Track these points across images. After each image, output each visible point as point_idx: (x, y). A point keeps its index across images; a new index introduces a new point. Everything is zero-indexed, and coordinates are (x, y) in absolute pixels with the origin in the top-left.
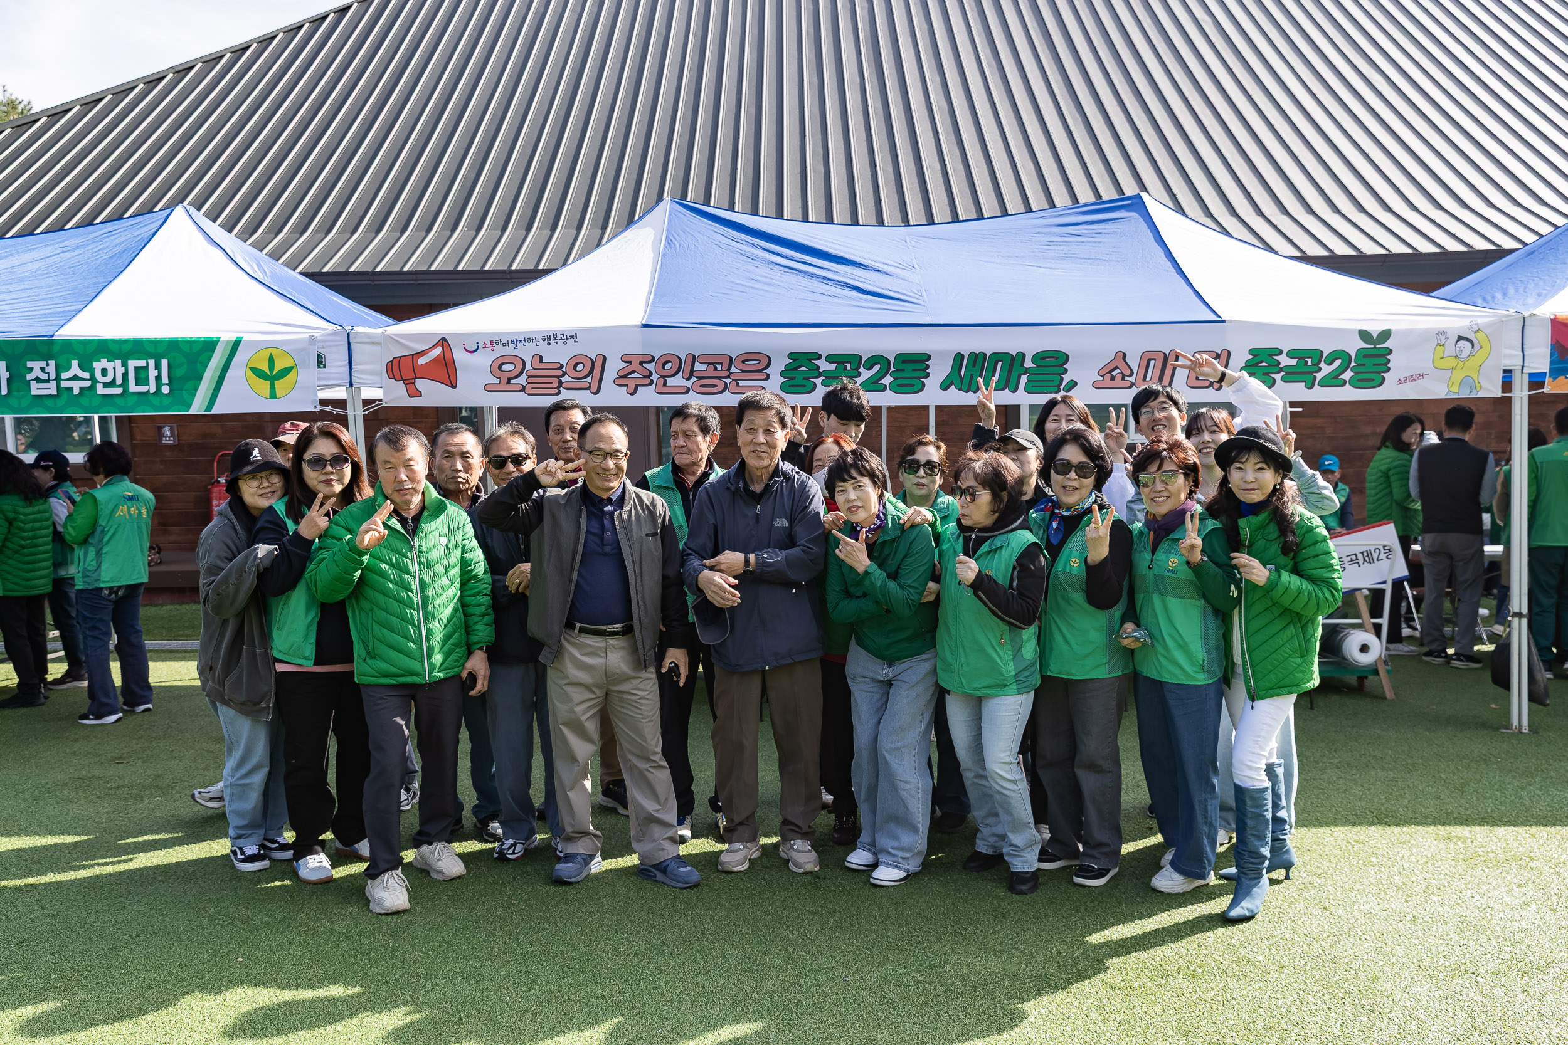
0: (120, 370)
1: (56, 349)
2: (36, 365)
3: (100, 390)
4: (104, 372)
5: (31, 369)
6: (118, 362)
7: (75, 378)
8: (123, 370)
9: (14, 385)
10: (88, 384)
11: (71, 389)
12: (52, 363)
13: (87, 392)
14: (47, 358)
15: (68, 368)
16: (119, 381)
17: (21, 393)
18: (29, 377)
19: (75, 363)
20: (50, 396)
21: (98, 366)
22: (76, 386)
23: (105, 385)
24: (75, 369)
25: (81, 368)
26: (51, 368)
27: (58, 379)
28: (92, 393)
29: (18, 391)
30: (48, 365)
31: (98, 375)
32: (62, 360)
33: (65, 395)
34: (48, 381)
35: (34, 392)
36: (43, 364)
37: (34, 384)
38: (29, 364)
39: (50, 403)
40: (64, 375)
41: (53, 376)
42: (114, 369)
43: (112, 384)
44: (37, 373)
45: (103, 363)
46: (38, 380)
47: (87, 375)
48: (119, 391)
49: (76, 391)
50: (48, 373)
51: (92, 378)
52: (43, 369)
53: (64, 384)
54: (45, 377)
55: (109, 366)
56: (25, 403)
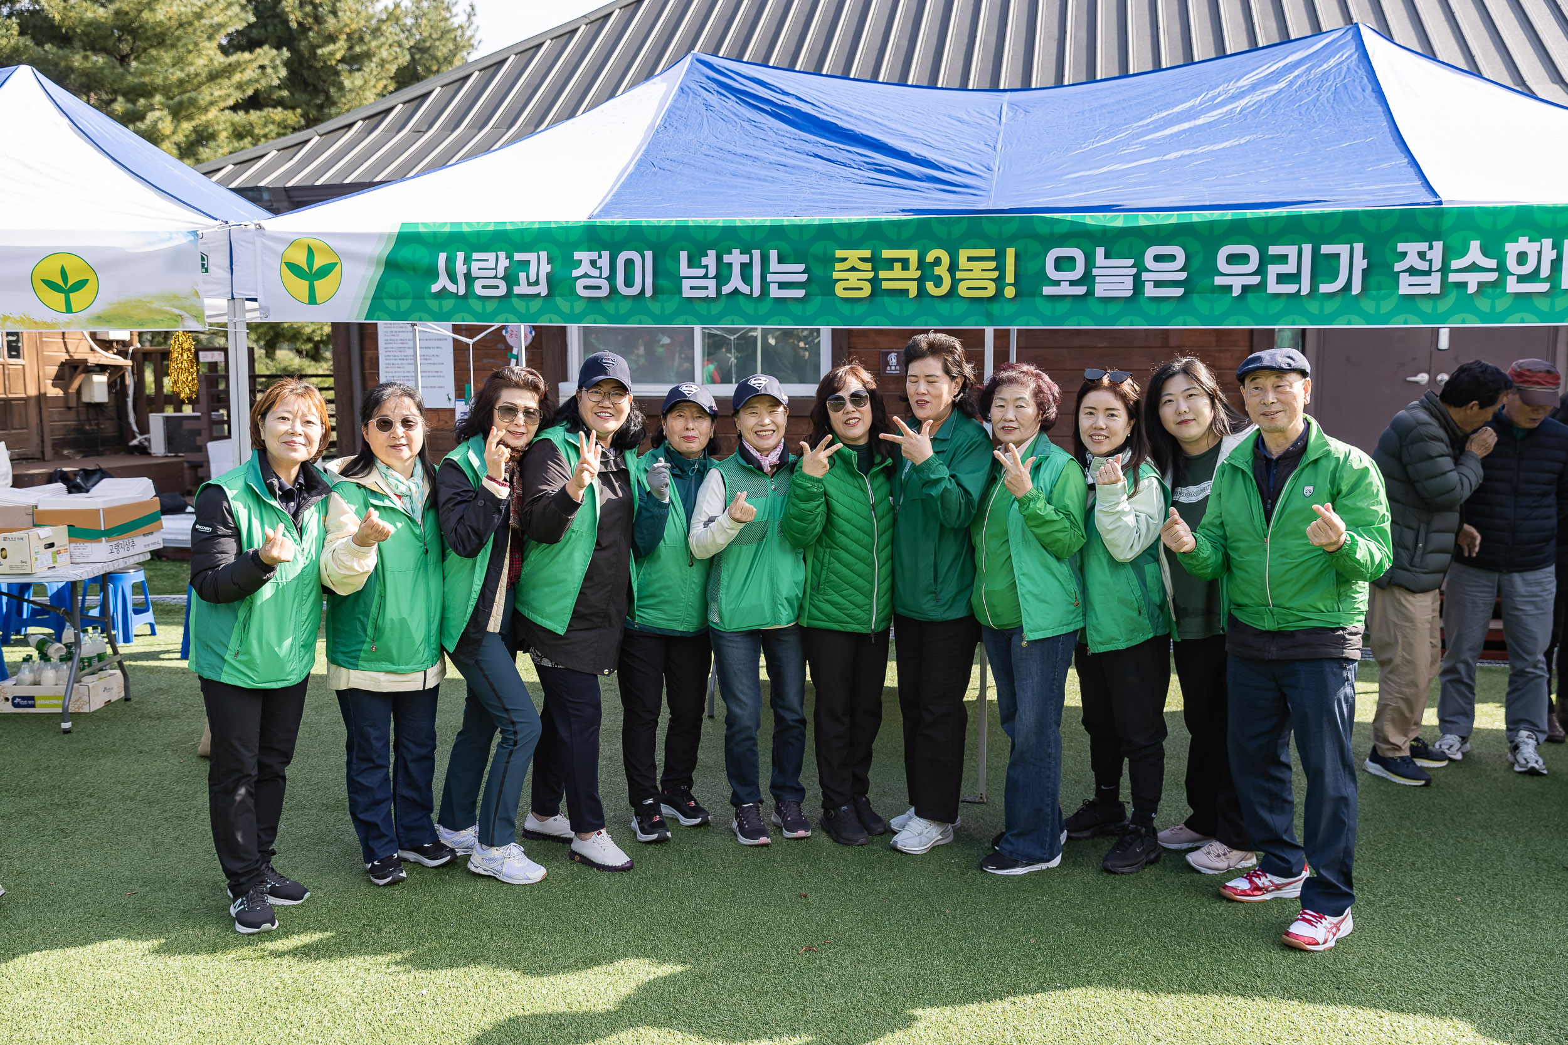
0: (1549, 255)
1: (1447, 223)
2: (1412, 249)
3: (1512, 286)
4: (1522, 258)
5: (1404, 255)
6: (1548, 243)
7: (1473, 268)
8: (1553, 255)
9: (1373, 280)
10: (1493, 277)
11: (1464, 285)
12: (1438, 246)
13: (1489, 290)
14: (1429, 237)
15: (1463, 253)
16: (1545, 271)
17: (1383, 292)
18: (1398, 267)
19: (1475, 245)
20: (1429, 296)
21: (1512, 249)
22: (1473, 280)
23: (1521, 279)
24: (1474, 253)
25: (1485, 252)
26: (1436, 254)
27: (1445, 270)
28: (1498, 290)
29: (1379, 288)
30: (1431, 248)
31: (1511, 263)
32: (1455, 240)
33: (1453, 296)
34: (1428, 273)
35: (1404, 290)
36: (1423, 246)
37: (1405, 279)
38: (1401, 247)
39: (1426, 307)
40: (1455, 264)
41: (1437, 265)
42: (1540, 253)
43: (1533, 276)
44: (1412, 260)
45: (1523, 244)
46: (1412, 271)
47: (1492, 263)
48: (1544, 287)
49: (1472, 288)
50: (1431, 261)
51: (1502, 269)
52: (1422, 255)
53: (1453, 278)
54: (1424, 266)
55: (1532, 249)
56: (1387, 306)
